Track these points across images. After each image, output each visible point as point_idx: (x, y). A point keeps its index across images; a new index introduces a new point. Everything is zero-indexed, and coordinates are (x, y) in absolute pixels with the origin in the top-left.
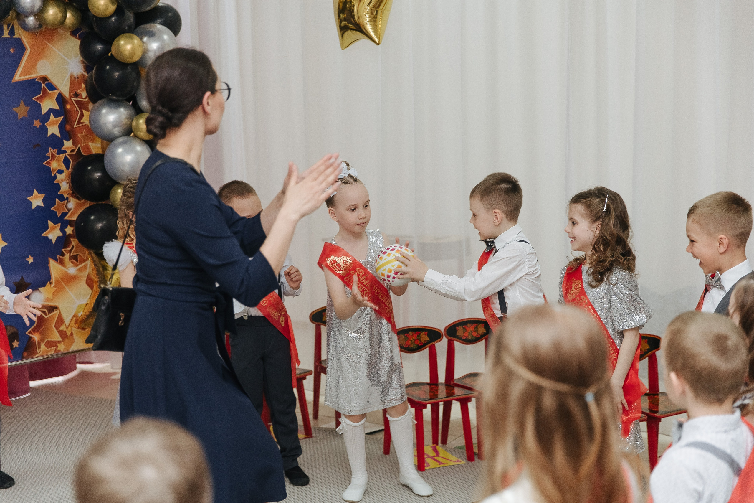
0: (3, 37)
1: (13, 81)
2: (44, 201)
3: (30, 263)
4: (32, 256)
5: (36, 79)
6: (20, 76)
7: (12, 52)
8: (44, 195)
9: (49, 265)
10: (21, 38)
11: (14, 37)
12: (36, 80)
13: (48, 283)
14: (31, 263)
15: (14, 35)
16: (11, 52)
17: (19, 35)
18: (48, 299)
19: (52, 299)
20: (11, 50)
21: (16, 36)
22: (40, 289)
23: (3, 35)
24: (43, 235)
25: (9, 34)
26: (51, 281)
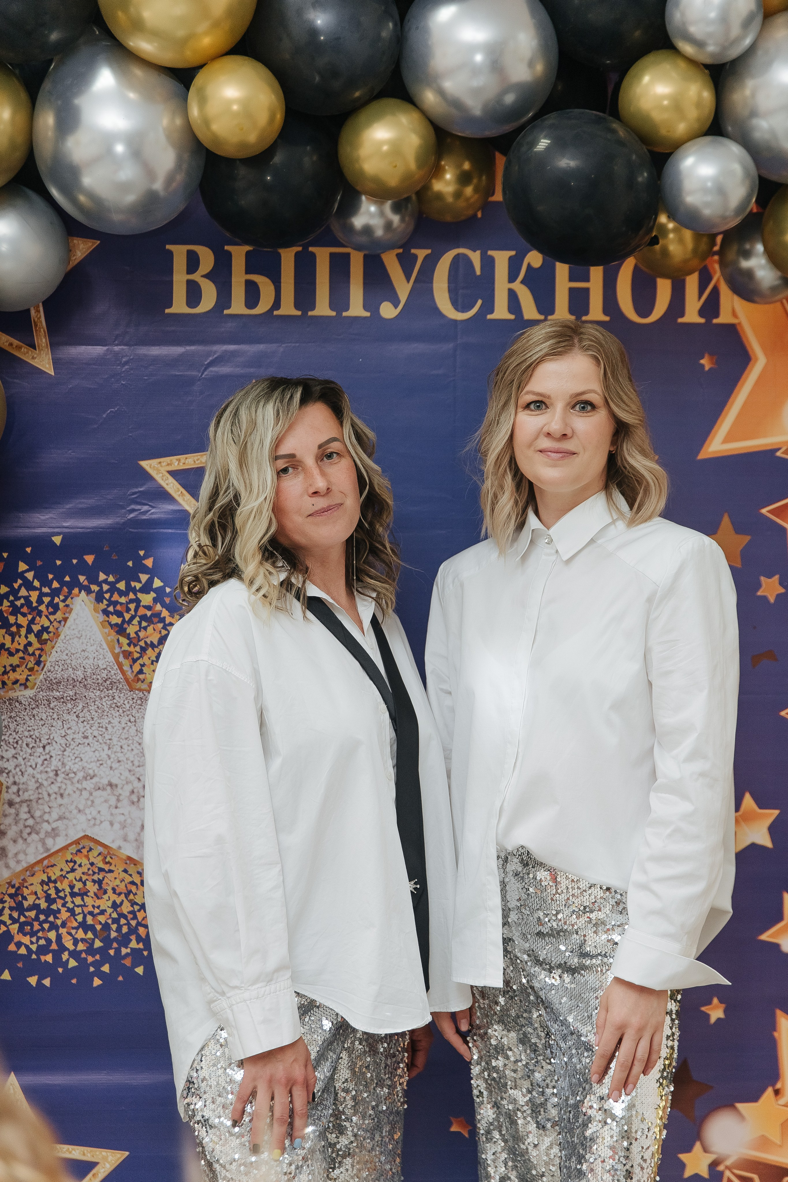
0: (680, 320)
1: (702, 456)
2: (772, 829)
3: (713, 1020)
4: (721, 1002)
5: (779, 449)
6: (726, 441)
7: (707, 368)
8: (776, 812)
9: (776, 1034)
10: (740, 324)
11: (715, 321)
12: (779, 454)
13: (770, 1091)
14: (719, 1020)
15: (717, 315)
16: (703, 366)
17: (734, 314)
18: (764, 1142)
19: (778, 1142)
20: (702, 361)
21: (724, 318)
22: (741, 1106)
23: (682, 315)
24: (764, 937)
25: (702, 312)
26: (778, 1086)
